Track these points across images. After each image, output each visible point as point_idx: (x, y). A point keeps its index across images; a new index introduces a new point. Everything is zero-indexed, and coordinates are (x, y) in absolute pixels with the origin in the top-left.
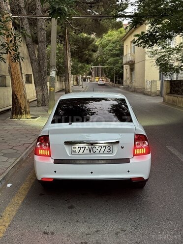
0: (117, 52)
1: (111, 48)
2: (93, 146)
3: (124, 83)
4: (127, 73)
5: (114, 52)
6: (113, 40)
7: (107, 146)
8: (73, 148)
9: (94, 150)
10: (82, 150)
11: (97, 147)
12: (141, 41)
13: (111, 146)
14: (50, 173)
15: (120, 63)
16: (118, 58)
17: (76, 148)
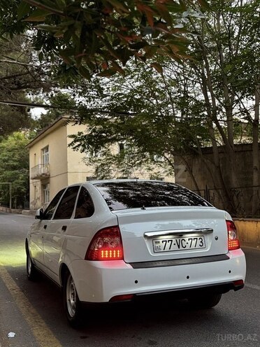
0: (15, 164)
1: (6, 158)
2: (181, 239)
3: (31, 205)
4: (36, 191)
5: (11, 163)
6: (10, 147)
7: (198, 238)
8: (156, 243)
9: (184, 244)
10: (168, 244)
11: (187, 239)
12: (78, 143)
13: (202, 238)
14: (129, 286)
15: (20, 178)
16: (17, 171)
17: (159, 242)
